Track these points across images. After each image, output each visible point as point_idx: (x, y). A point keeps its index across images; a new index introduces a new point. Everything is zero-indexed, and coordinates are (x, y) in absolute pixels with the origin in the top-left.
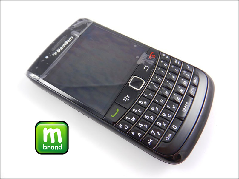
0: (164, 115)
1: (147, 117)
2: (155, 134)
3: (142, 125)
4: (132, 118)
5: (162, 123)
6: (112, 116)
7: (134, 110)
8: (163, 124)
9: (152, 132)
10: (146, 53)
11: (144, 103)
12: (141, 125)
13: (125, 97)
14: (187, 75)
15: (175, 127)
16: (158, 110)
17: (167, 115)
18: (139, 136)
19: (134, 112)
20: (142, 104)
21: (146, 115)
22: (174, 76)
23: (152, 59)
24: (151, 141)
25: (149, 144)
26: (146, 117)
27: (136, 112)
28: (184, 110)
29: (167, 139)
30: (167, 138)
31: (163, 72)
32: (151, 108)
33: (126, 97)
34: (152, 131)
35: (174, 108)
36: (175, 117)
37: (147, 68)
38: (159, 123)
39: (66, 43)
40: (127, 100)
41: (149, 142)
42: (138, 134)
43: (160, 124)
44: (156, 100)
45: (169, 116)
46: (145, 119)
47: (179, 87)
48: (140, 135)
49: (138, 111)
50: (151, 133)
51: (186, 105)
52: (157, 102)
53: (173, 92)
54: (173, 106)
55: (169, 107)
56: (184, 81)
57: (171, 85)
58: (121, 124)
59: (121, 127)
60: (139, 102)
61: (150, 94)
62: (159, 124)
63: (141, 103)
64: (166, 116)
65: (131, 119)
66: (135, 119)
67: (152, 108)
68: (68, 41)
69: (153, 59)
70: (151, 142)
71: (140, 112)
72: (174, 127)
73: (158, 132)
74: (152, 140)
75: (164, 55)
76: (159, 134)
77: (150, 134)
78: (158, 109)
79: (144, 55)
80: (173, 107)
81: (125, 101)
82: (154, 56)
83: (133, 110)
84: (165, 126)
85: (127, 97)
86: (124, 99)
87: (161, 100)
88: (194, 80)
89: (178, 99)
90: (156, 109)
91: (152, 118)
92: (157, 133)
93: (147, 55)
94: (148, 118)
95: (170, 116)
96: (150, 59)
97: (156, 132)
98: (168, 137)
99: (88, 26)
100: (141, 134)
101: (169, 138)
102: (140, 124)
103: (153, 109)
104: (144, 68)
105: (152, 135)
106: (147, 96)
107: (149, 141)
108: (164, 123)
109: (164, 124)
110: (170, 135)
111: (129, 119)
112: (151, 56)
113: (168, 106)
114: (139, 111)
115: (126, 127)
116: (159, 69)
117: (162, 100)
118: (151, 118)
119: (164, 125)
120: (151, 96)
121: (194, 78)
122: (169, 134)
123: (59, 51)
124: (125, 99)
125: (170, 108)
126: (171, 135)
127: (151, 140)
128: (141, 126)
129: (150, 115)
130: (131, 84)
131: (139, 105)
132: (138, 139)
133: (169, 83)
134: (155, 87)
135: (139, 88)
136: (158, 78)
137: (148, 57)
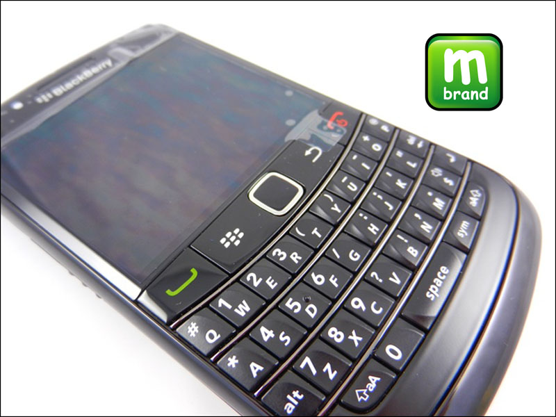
0: (357, 303)
1: (296, 307)
2: (314, 371)
3: (271, 334)
4: (240, 306)
5: (347, 334)
6: (169, 292)
7: (252, 278)
8: (350, 337)
9: (307, 365)
10: (320, 114)
11: (292, 257)
12: (266, 334)
13: (229, 234)
14: (446, 180)
15: (396, 354)
16: (336, 285)
17: (368, 305)
18: (255, 375)
19: (249, 287)
20: (282, 259)
21: (291, 300)
22: (403, 181)
23: (335, 130)
24: (296, 399)
25: (289, 412)
26: (289, 304)
27: (256, 284)
28: (431, 293)
29: (362, 396)
30: (361, 394)
31: (368, 168)
32: (313, 275)
33: (233, 234)
34: (307, 360)
35: (398, 281)
36: (400, 315)
37: (315, 152)
38: (337, 333)
39: (88, 74)
40: (232, 244)
41: (289, 404)
42: (253, 365)
43: (339, 337)
44: (334, 250)
45: (377, 308)
46: (288, 314)
47: (417, 215)
48: (259, 372)
49: (263, 283)
50: (302, 366)
51: (442, 275)
52: (338, 256)
53: (397, 228)
54: (394, 274)
55: (380, 278)
56: (437, 199)
57: (391, 208)
58: (193, 325)
59: (193, 334)
60: (274, 254)
61: (315, 231)
62: (335, 336)
63: (282, 256)
64: (364, 308)
65: (236, 310)
66: (248, 309)
67: (315, 278)
68: (96, 70)
69: (339, 131)
70: (296, 403)
71: (272, 287)
72: (392, 351)
73: (328, 367)
74: (301, 397)
75: (373, 122)
76: (332, 376)
77: (298, 373)
78: (337, 282)
79: (314, 118)
80: (391, 279)
81: (227, 245)
82: (344, 123)
83: (248, 279)
84: (357, 344)
85: (236, 236)
86: (223, 241)
87: (353, 251)
88: (471, 198)
89: (412, 253)
90: (331, 280)
91: (312, 310)
92: (324, 370)
93: (320, 119)
94: (296, 311)
95: (381, 309)
96: (329, 130)
97: (319, 367)
98: (365, 390)
99: (164, 38)
100: (261, 368)
101: (368, 392)
102: (263, 330)
103: (319, 280)
104: (308, 153)
105: (304, 375)
106: (303, 235)
107: (289, 397)
108: (354, 332)
109: (355, 338)
110: (373, 381)
111: (229, 307)
112: (335, 121)
113: (373, 274)
114: (267, 282)
115: (211, 336)
116: (355, 157)
117: (356, 254)
118: (307, 310)
119: (353, 341)
120: (319, 236)
121: (472, 192)
122: (370, 378)
123: (58, 91)
124: (228, 240)
125: (381, 281)
126: (377, 383)
127: (296, 394)
128: (266, 339)
129: (307, 301)
130: (256, 195)
131: (275, 262)
132: (248, 387)
133: (384, 200)
134: (336, 208)
135: (280, 209)
136: (347, 182)
137: (323, 124)
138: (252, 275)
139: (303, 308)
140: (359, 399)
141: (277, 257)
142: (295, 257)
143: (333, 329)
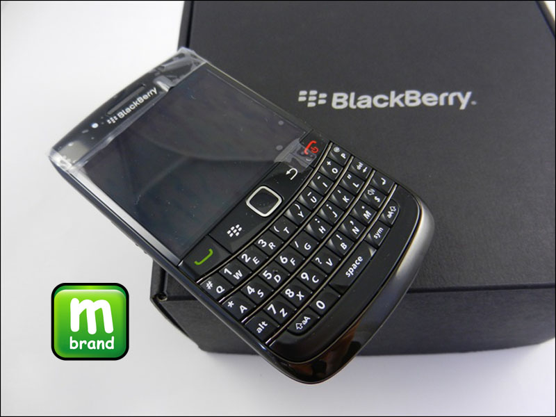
0: (304, 276)
1: (269, 276)
2: (275, 312)
3: (253, 290)
4: (237, 273)
5: (296, 293)
6: (196, 263)
7: (244, 257)
8: (297, 295)
9: (271, 309)
10: (300, 142)
11: (269, 245)
12: (250, 290)
13: (233, 228)
14: (376, 198)
15: (321, 306)
16: (294, 264)
17: (311, 278)
18: (242, 312)
19: (242, 262)
20: (263, 246)
21: (266, 272)
22: (347, 198)
23: (308, 156)
24: (263, 326)
25: (259, 332)
26: (265, 274)
27: (247, 261)
28: (349, 272)
29: (299, 327)
30: (299, 326)
31: (326, 186)
32: (281, 257)
33: (235, 228)
34: (272, 306)
35: (331, 264)
36: (328, 284)
38: (290, 292)
39: (140, 100)
40: (234, 234)
41: (259, 328)
42: (242, 307)
43: (291, 294)
44: (296, 242)
45: (316, 279)
46: (264, 279)
47: (351, 222)
48: (244, 311)
49: (251, 260)
50: (269, 309)
51: (358, 262)
52: (298, 246)
53: (337, 230)
54: (329, 260)
55: (321, 261)
56: (367, 212)
58: (210, 282)
59: (209, 288)
60: (259, 242)
61: (286, 229)
62: (289, 294)
63: (264, 244)
64: (308, 279)
65: (234, 276)
66: (241, 275)
67: (282, 259)
68: (146, 97)
69: (312, 156)
70: (263, 328)
71: (256, 263)
72: (320, 304)
73: (283, 310)
74: (266, 325)
75: (336, 150)
76: (284, 315)
77: (266, 312)
78: (294, 262)
79: (295, 145)
80: (327, 263)
82: (316, 150)
83: (243, 257)
84: (300, 299)
85: (237, 229)
86: (229, 232)
87: (307, 244)
88: (389, 212)
89: (343, 247)
90: (291, 261)
91: (278, 278)
92: (281, 312)
93: (300, 146)
94: (269, 278)
95: (318, 280)
97: (278, 310)
98: (301, 324)
99: (194, 69)
100: (246, 309)
101: (303, 325)
102: (249, 288)
103: (284, 260)
104: (288, 172)
105: (269, 314)
106: (278, 231)
107: (260, 325)
108: (300, 292)
109: (300, 296)
111: (231, 273)
112: (310, 149)
113: (317, 259)
114: (254, 260)
115: (220, 290)
116: (319, 178)
117: (309, 246)
118: (275, 278)
119: (298, 297)
120: (288, 232)
121: (391, 207)
122: (305, 318)
123: (121, 114)
124: (232, 232)
125: (321, 263)
126: (308, 320)
127: (263, 323)
128: (250, 293)
129: (276, 273)
130: (251, 202)
131: (259, 247)
132: (239, 318)
133: (333, 210)
134: (301, 214)
135: (265, 213)
136: (311, 197)
137: (302, 150)
138: (244, 255)
139: (273, 277)
140: (297, 328)
141: (261, 244)
142: (272, 246)
143: (289, 290)
